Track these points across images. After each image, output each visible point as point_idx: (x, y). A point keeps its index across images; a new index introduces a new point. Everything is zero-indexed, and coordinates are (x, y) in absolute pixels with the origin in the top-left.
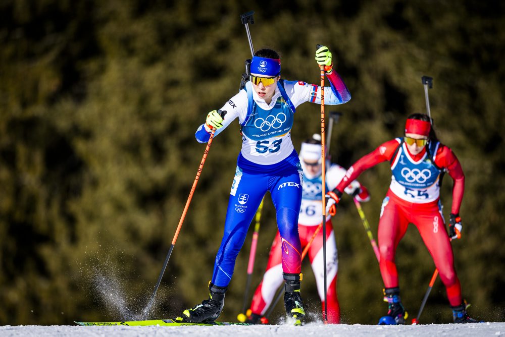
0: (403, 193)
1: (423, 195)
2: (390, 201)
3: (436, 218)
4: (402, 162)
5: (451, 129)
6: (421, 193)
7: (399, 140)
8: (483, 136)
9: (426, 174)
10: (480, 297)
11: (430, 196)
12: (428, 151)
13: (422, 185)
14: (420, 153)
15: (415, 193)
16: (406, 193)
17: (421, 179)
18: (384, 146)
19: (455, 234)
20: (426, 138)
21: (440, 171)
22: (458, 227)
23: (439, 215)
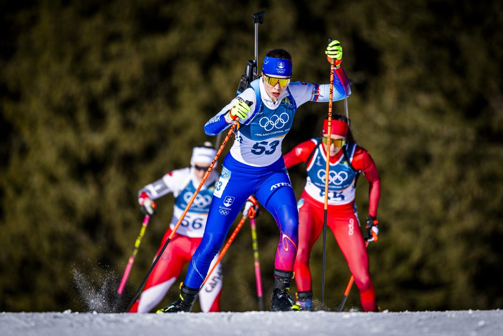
0: (319, 195)
1: (339, 196)
2: (305, 203)
3: (352, 221)
4: (318, 164)
5: (428, 91)
6: (337, 195)
7: (315, 142)
8: (465, 98)
9: (343, 176)
10: (461, 280)
11: (346, 198)
12: (345, 152)
13: (338, 187)
14: (337, 155)
15: (331, 195)
16: (321, 195)
17: (338, 181)
18: (300, 147)
19: (371, 237)
20: (344, 138)
21: (356, 173)
22: (375, 230)
23: (354, 218)
